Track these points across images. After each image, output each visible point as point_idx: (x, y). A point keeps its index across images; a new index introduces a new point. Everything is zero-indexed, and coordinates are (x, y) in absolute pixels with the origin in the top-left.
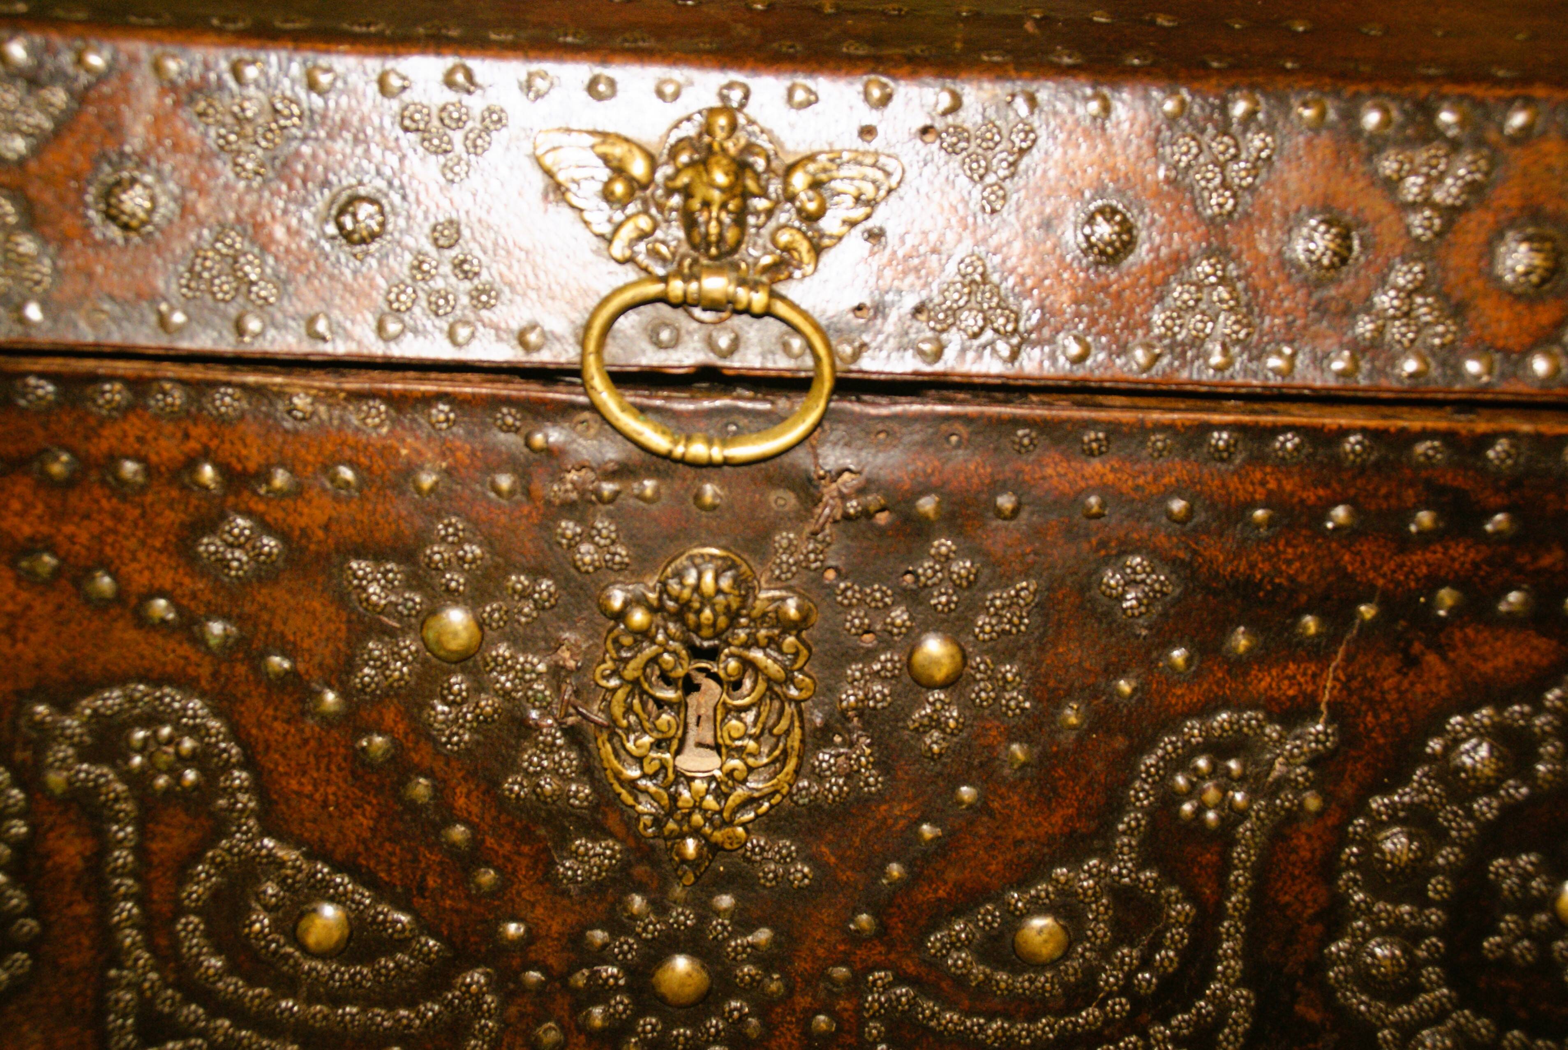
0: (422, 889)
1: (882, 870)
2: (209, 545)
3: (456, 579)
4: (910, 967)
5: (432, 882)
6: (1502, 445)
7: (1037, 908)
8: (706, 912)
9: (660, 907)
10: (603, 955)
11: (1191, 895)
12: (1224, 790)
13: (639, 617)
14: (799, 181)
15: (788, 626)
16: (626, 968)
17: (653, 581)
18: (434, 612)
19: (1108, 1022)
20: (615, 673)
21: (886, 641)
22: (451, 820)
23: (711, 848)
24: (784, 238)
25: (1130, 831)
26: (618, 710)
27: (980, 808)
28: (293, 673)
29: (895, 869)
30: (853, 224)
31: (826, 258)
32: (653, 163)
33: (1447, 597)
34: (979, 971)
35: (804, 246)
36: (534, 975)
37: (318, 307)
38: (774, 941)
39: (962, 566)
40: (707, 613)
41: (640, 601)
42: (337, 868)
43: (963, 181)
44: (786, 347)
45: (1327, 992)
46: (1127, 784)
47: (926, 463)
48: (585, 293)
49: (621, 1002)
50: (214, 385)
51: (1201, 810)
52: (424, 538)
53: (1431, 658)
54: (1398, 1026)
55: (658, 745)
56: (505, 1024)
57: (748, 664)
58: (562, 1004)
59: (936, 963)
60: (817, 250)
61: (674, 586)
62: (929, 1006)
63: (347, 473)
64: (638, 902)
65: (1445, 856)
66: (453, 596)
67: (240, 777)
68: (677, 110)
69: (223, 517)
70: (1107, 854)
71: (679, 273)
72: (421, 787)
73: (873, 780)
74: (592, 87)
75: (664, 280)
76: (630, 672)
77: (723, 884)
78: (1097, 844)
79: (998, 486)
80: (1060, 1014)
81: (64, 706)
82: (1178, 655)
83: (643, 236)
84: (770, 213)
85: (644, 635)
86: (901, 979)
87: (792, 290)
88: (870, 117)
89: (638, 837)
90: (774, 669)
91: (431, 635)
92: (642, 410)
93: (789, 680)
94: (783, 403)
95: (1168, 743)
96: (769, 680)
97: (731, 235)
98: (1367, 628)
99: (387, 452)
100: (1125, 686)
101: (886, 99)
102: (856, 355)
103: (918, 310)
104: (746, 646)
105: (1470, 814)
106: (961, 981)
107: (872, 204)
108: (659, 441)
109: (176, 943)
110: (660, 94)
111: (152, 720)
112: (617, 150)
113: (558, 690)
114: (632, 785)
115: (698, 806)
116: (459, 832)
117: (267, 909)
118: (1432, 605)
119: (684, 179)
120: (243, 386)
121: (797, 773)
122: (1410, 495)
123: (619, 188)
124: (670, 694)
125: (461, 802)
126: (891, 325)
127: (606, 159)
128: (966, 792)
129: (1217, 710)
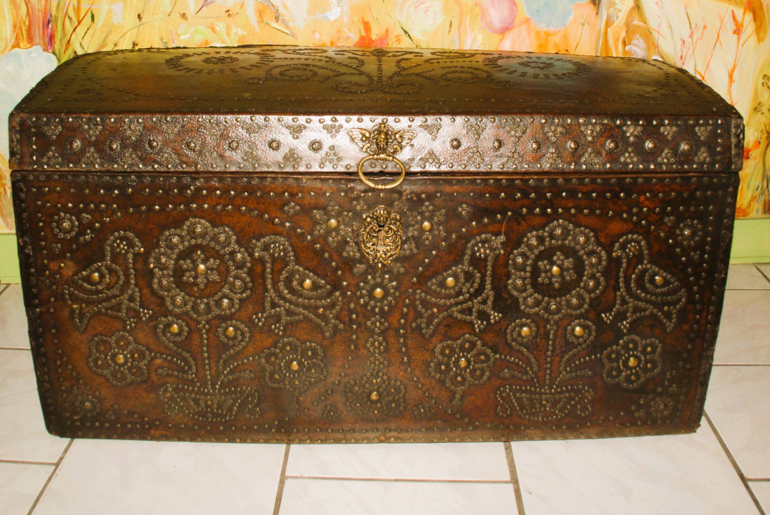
0: (327, 275)
1: (418, 269)
2: (286, 208)
3: (333, 213)
4: (425, 289)
5: (329, 274)
6: (532, 181)
7: (449, 276)
8: (383, 278)
9: (374, 278)
10: (363, 288)
11: (480, 272)
12: (485, 250)
13: (369, 220)
14: (397, 136)
15: (397, 220)
16: (368, 291)
17: (371, 212)
18: (329, 220)
19: (465, 299)
20: (364, 231)
21: (417, 222)
22: (332, 261)
23: (384, 265)
24: (395, 147)
25: (467, 259)
26: (365, 238)
27: (437, 255)
28: (302, 233)
29: (420, 269)
30: (408, 143)
31: (403, 150)
32: (370, 134)
33: (524, 210)
34: (438, 290)
35: (399, 148)
36: (349, 293)
37: (308, 162)
38: (397, 284)
39: (431, 208)
40: (382, 218)
41: (369, 216)
42: (310, 271)
43: (428, 135)
44: (396, 167)
45: (508, 292)
46: (465, 249)
47: (423, 188)
48: (357, 158)
49: (366, 299)
50: (288, 178)
51: (480, 255)
52: (327, 206)
53: (523, 222)
54: (523, 297)
55: (373, 245)
56: (343, 304)
57: (390, 228)
58: (355, 299)
59: (430, 288)
60: (401, 148)
61: (375, 213)
62: (429, 297)
63: (312, 193)
64: (369, 277)
65: (529, 262)
66: (333, 217)
67: (292, 253)
68: (374, 124)
69: (289, 203)
70: (463, 264)
71: (376, 154)
72: (327, 255)
73: (415, 251)
74: (358, 120)
75: (373, 155)
76: (367, 230)
77: (386, 273)
78: (460, 262)
79: (437, 192)
80: (455, 298)
81: (258, 240)
82: (474, 223)
83: (369, 147)
84: (392, 142)
85: (370, 223)
86: (422, 292)
87: (397, 156)
88: (410, 123)
89: (369, 264)
90: (395, 229)
91: (329, 224)
92: (369, 180)
93: (398, 231)
94: (395, 178)
95: (473, 242)
96: (394, 231)
97: (385, 147)
98: (510, 217)
99: (321, 189)
100: (464, 230)
101: (413, 120)
102: (409, 168)
103: (420, 159)
104: (390, 224)
105: (533, 253)
106: (435, 291)
107: (411, 140)
108: (372, 185)
109: (279, 287)
110: (371, 121)
111: (274, 243)
112: (364, 132)
113: (353, 234)
114: (368, 253)
115: (381, 256)
116: (334, 264)
117: (296, 280)
118: (522, 211)
119: (376, 137)
120: (294, 178)
121: (400, 249)
122: (515, 191)
123: (364, 139)
124: (375, 235)
125: (334, 257)
126: (416, 161)
127: (361, 133)
128: (434, 252)
129: (482, 234)
